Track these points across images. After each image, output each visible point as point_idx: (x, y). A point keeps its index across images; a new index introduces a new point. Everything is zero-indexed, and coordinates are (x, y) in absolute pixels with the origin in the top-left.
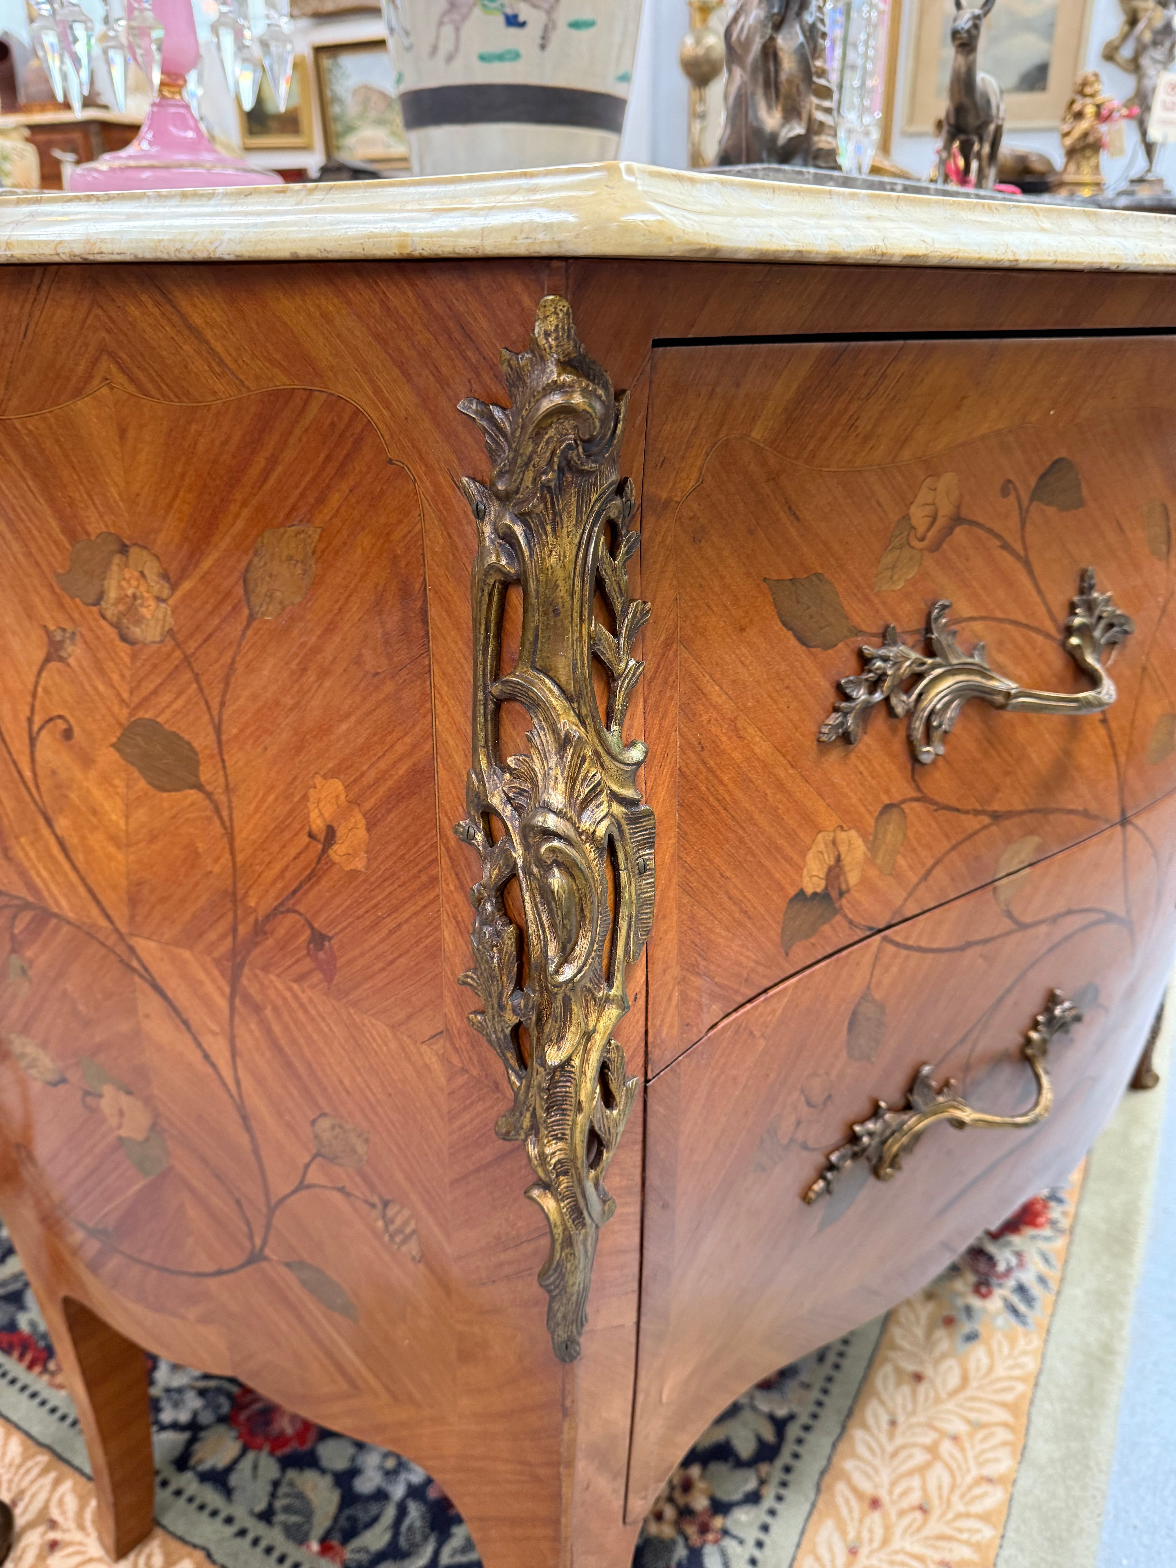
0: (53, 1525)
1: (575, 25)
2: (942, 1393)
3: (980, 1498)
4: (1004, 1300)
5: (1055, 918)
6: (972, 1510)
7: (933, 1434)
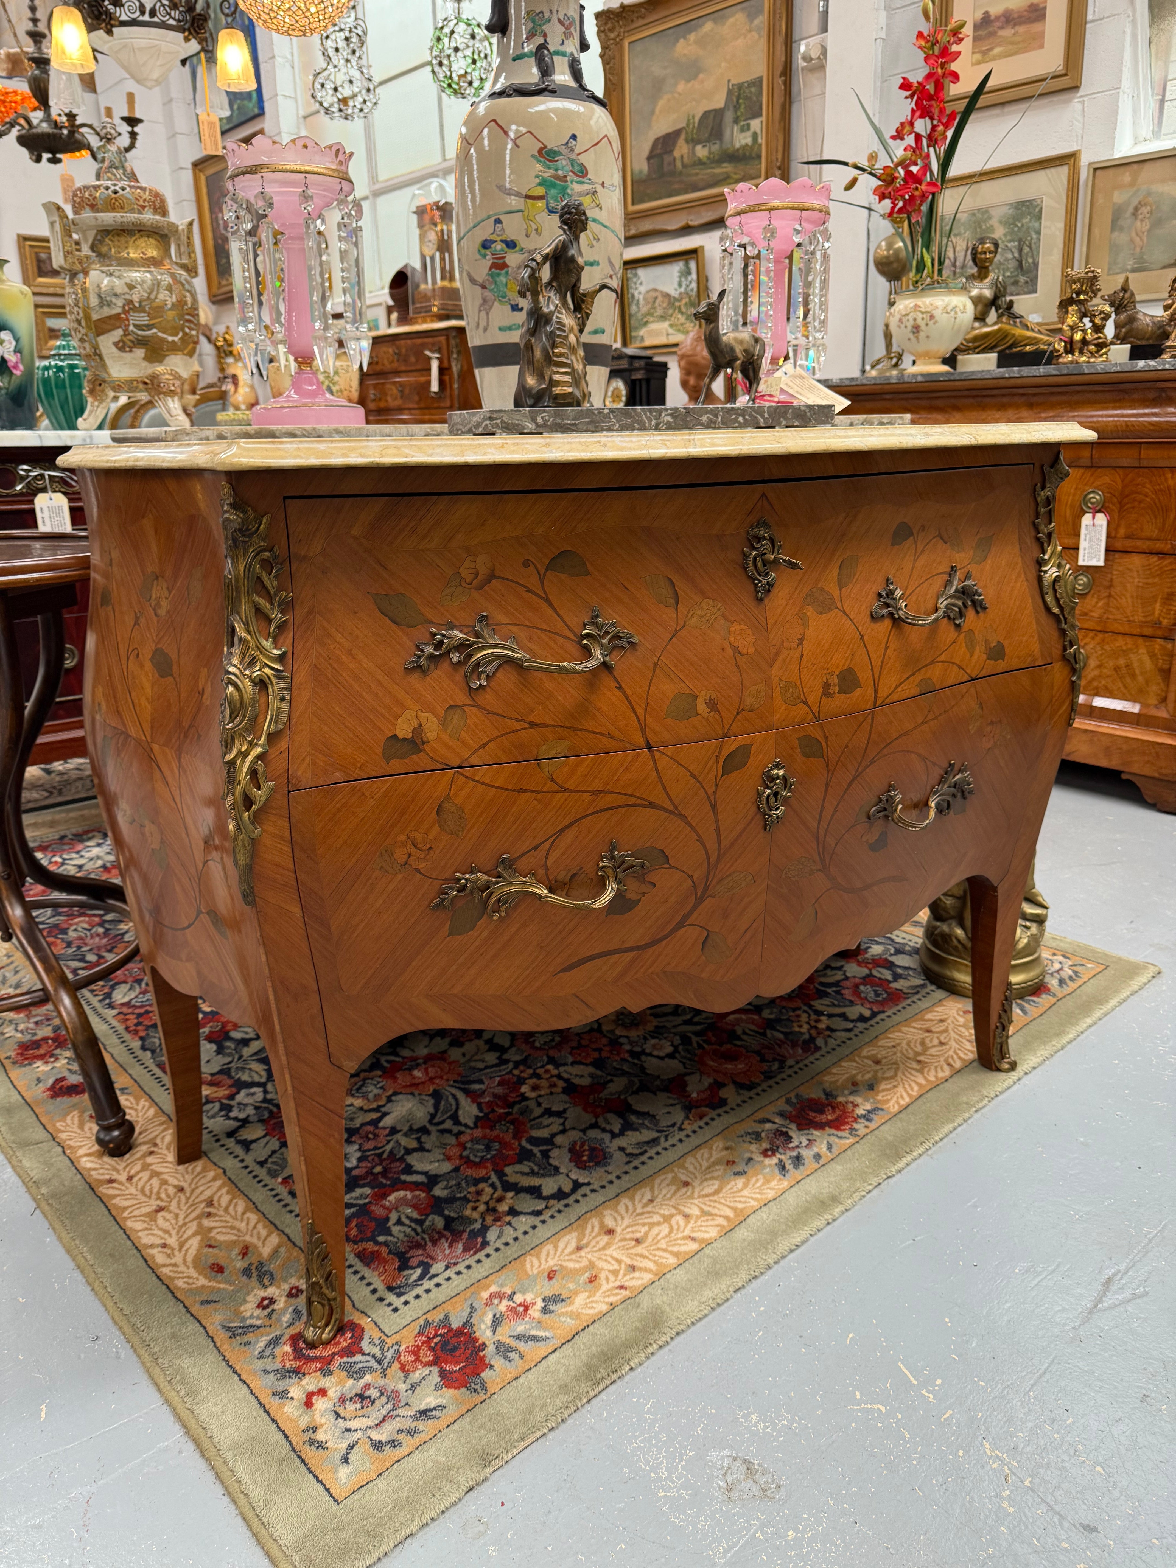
0: (155, 1145)
2: (696, 1194)
3: (680, 1245)
4: (781, 1161)
5: (596, 793)
6: (670, 1249)
7: (674, 1211)
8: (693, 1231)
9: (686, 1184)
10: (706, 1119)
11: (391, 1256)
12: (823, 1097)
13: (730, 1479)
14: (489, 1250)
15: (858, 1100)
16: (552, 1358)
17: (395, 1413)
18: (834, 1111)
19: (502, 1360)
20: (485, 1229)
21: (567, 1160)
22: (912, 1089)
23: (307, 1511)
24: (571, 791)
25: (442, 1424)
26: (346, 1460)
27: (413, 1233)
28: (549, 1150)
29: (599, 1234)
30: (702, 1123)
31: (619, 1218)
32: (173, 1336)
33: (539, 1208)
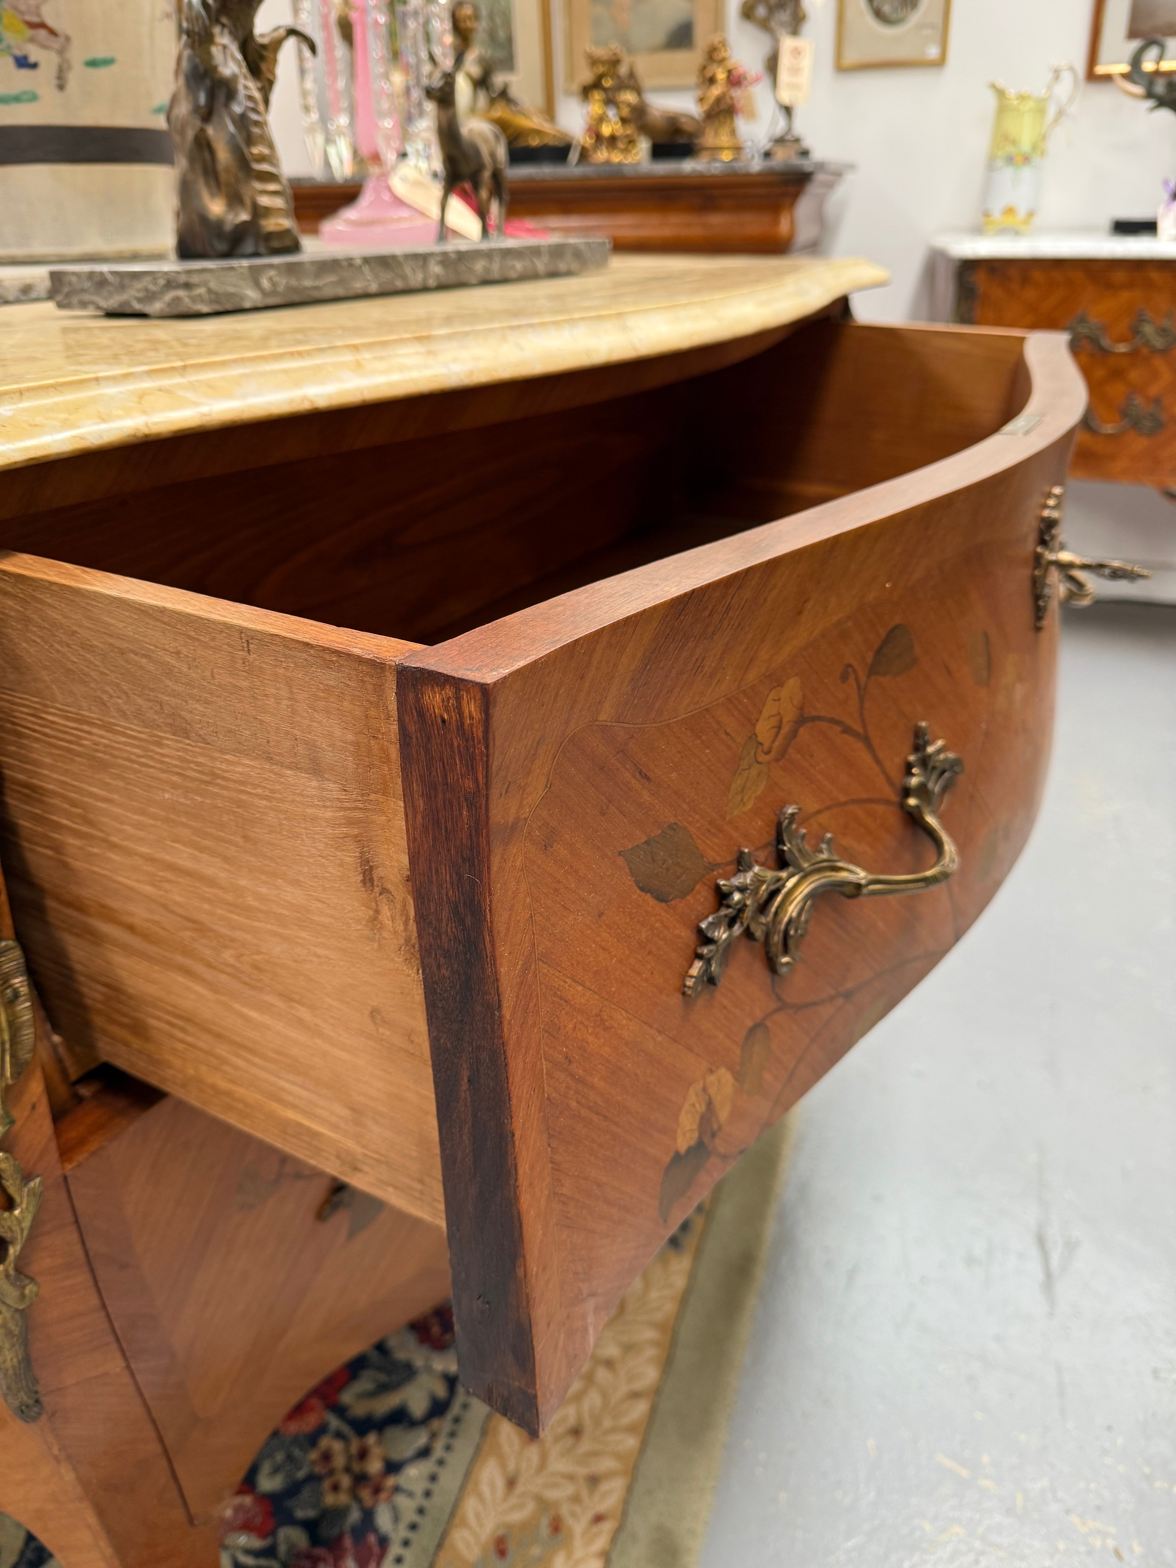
1: (93, 63)
3: (625, 1412)
6: (619, 1424)
8: (628, 1383)
14: (395, 1549)
20: (368, 1516)
33: (423, 1442)
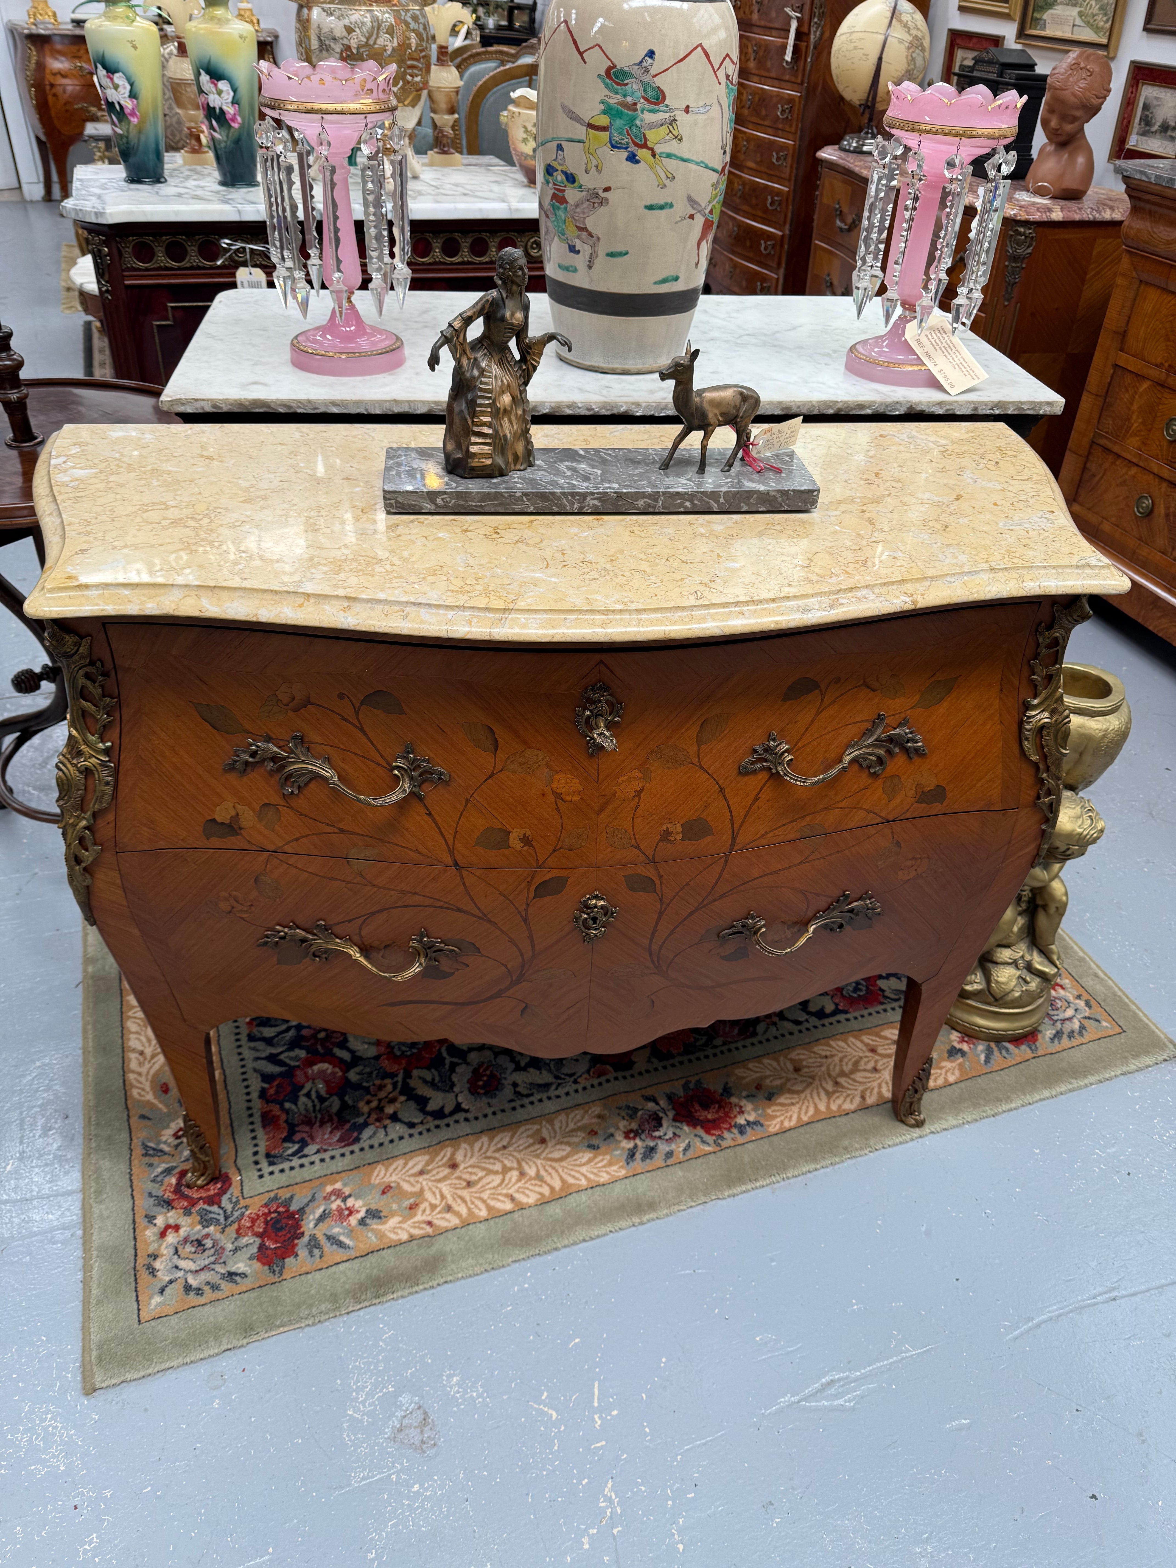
1: (612, 255)
2: (544, 1155)
3: (498, 1200)
4: (636, 1146)
5: (404, 892)
6: (489, 1201)
7: (515, 1165)
8: (517, 1191)
9: (543, 1141)
10: (603, 1079)
11: (285, 1125)
12: (720, 1091)
13: (406, 1422)
14: (356, 1147)
15: (749, 1106)
16: (342, 1267)
17: (213, 1266)
18: (717, 1112)
19: (307, 1253)
20: (366, 1125)
21: (465, 1080)
22: (806, 1113)
23: (118, 1322)
24: (380, 888)
25: (237, 1289)
26: (162, 1291)
27: (311, 1109)
28: (458, 1064)
29: (444, 1165)
30: (595, 1082)
31: (469, 1155)
32: (109, 1138)
33: (416, 1121)
